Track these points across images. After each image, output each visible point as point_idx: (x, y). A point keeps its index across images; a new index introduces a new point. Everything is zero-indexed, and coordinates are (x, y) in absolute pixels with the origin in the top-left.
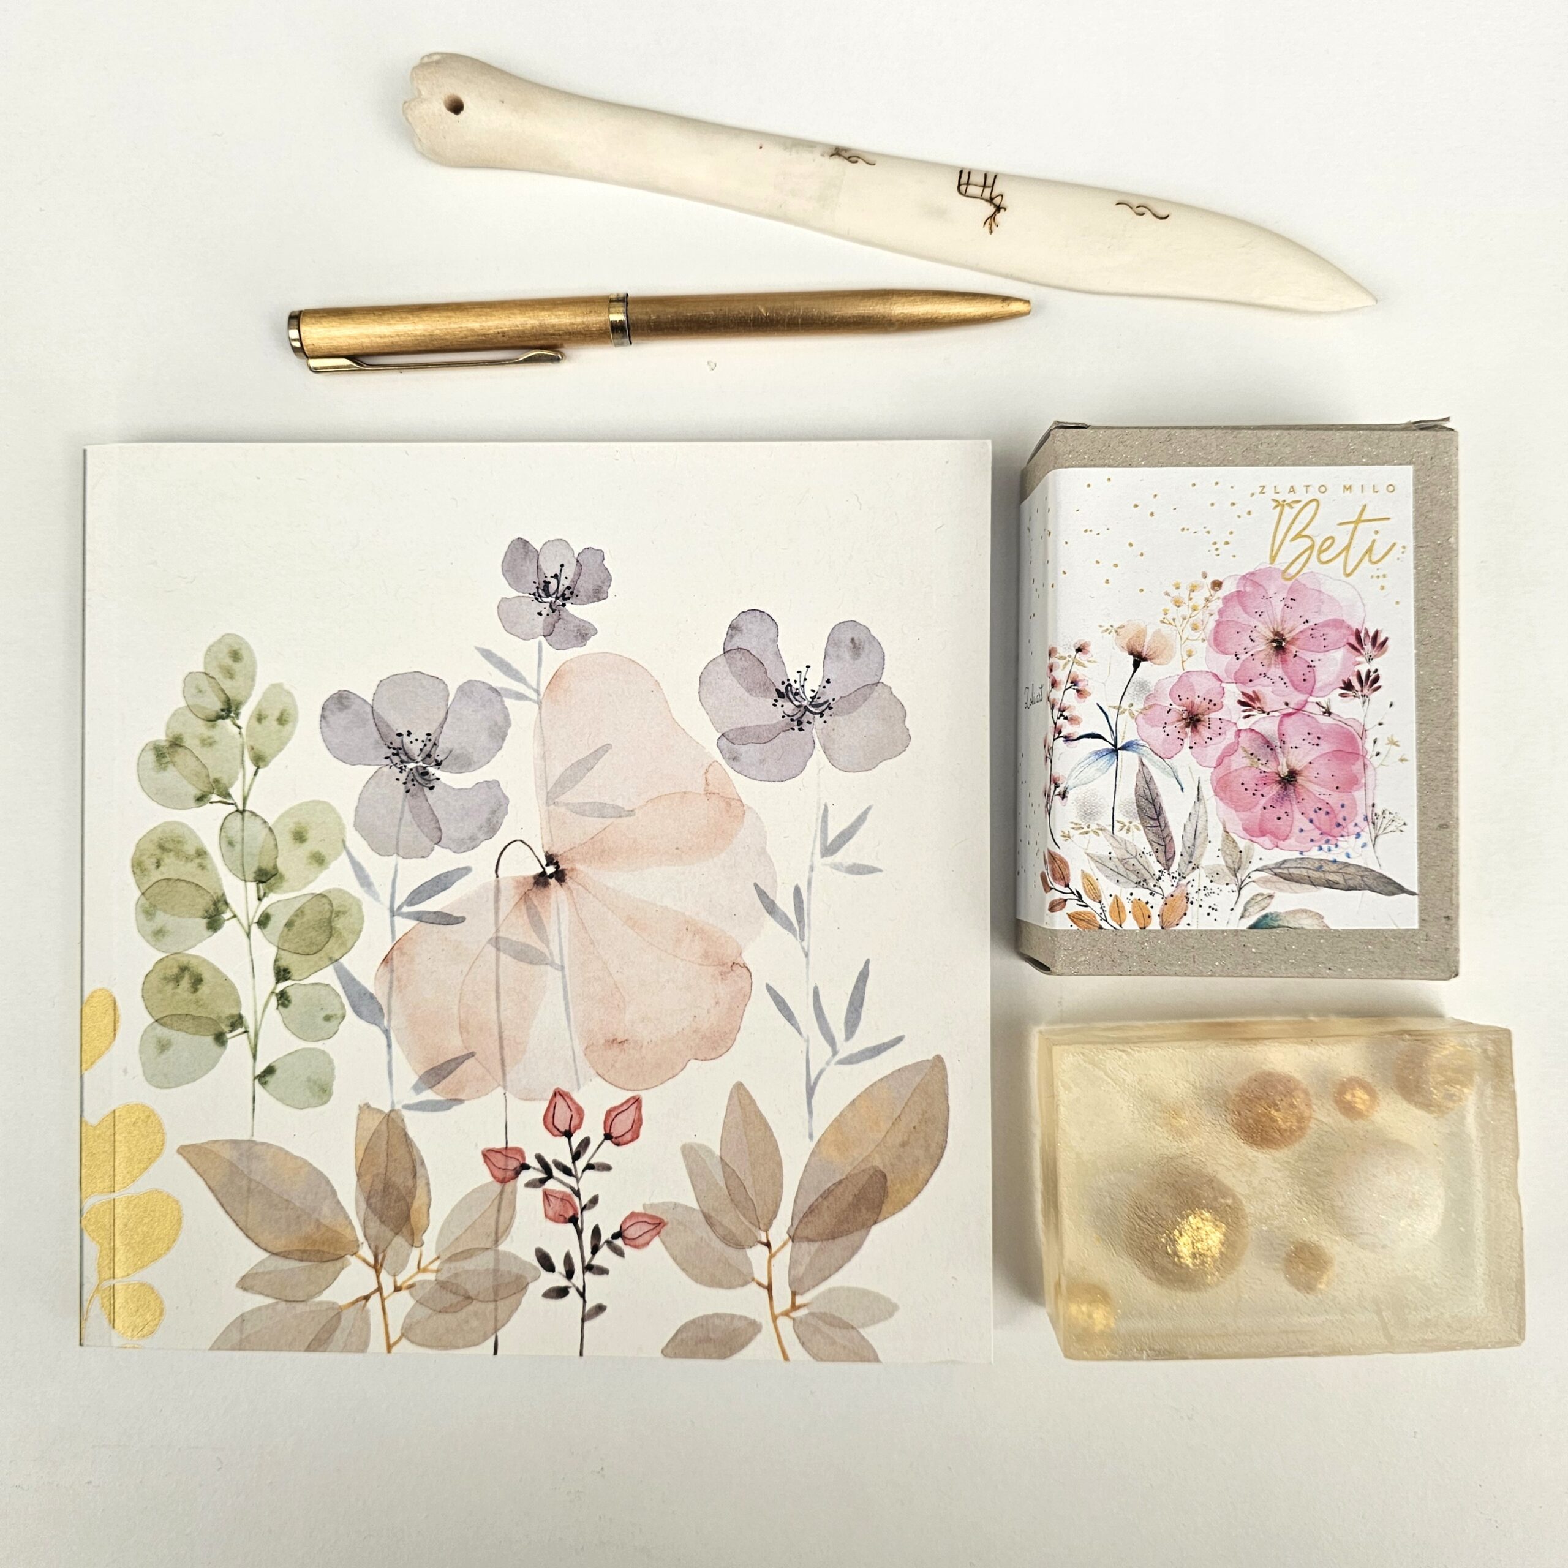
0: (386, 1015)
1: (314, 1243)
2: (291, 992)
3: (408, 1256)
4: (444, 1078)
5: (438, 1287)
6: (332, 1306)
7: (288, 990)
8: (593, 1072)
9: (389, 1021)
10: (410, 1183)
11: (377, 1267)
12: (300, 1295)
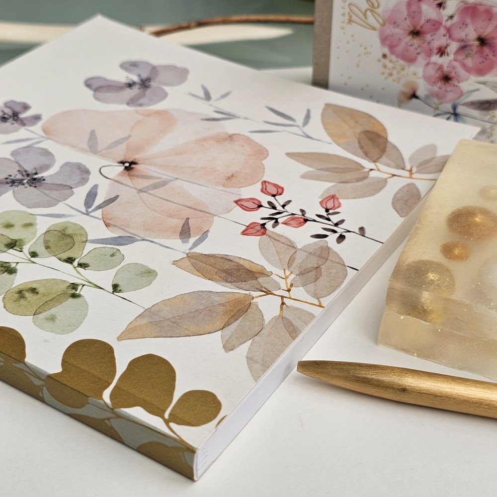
0: (135, 236)
1: (231, 311)
2: (82, 261)
3: (273, 279)
4: (190, 231)
5: (300, 276)
6: (276, 319)
7: (80, 262)
8: (237, 189)
9: (139, 237)
10: (232, 264)
11: (268, 293)
12: (257, 329)
